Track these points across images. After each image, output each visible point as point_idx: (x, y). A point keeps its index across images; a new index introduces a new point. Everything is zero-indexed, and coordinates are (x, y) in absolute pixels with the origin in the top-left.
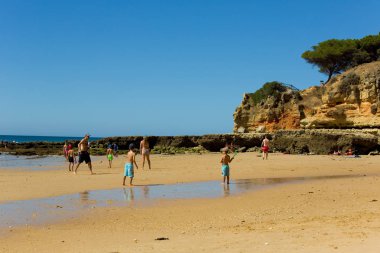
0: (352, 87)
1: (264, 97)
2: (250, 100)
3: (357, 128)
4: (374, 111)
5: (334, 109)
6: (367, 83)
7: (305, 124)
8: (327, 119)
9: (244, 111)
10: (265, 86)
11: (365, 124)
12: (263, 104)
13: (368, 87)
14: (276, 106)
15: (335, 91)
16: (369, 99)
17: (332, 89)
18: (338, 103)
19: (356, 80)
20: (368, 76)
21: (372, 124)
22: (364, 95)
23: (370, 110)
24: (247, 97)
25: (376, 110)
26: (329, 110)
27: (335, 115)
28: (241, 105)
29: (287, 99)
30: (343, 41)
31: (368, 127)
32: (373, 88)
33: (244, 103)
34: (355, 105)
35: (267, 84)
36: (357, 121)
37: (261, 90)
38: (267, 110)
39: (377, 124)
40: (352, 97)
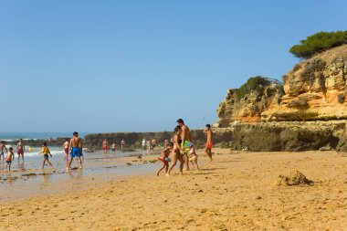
0: (316, 74)
1: (248, 92)
2: (235, 95)
3: (323, 119)
4: (342, 100)
5: (296, 99)
6: (333, 69)
7: (265, 116)
8: (288, 111)
9: (227, 106)
10: (249, 81)
11: (331, 115)
12: (246, 99)
13: (335, 73)
14: (258, 100)
15: (297, 79)
16: (336, 87)
17: (294, 77)
18: (301, 93)
19: (321, 66)
20: (335, 61)
21: (339, 114)
22: (330, 82)
23: (336, 99)
24: (232, 92)
25: (344, 98)
26: (290, 101)
27: (297, 105)
28: (225, 101)
29: (271, 93)
30: (332, 33)
31: (335, 118)
32: (341, 73)
33: (228, 98)
34: (320, 94)
35: (251, 78)
36: (323, 112)
37: (245, 85)
38: (251, 105)
39: (344, 115)
40: (317, 85)
